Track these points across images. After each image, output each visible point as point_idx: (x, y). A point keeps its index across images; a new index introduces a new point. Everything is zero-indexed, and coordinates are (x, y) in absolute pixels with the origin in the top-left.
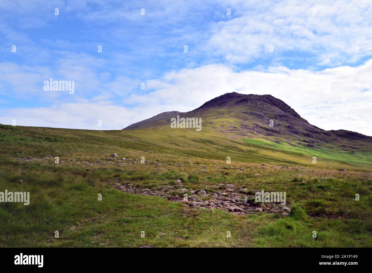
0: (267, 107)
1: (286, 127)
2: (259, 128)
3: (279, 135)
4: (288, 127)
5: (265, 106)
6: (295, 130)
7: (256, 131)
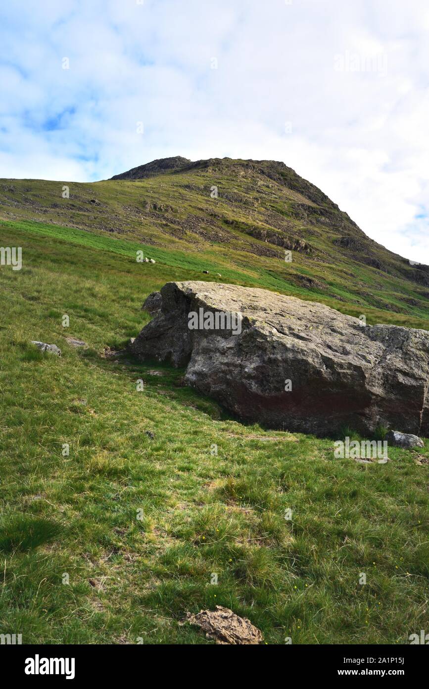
0: (268, 187)
1: (334, 242)
2: (220, 223)
3: (308, 258)
4: (342, 242)
5: (260, 183)
6: (367, 254)
7: (202, 233)
